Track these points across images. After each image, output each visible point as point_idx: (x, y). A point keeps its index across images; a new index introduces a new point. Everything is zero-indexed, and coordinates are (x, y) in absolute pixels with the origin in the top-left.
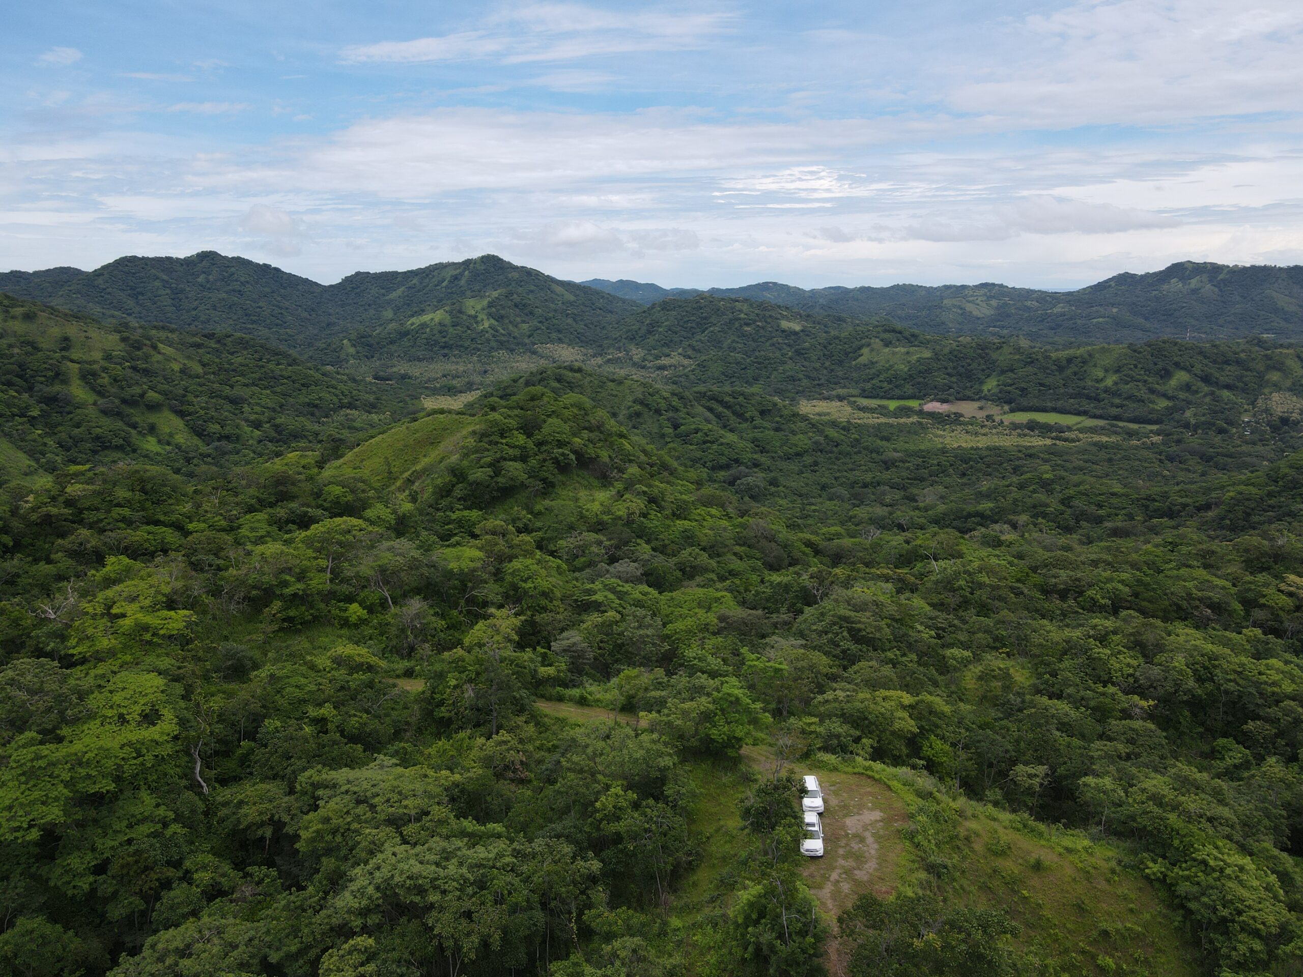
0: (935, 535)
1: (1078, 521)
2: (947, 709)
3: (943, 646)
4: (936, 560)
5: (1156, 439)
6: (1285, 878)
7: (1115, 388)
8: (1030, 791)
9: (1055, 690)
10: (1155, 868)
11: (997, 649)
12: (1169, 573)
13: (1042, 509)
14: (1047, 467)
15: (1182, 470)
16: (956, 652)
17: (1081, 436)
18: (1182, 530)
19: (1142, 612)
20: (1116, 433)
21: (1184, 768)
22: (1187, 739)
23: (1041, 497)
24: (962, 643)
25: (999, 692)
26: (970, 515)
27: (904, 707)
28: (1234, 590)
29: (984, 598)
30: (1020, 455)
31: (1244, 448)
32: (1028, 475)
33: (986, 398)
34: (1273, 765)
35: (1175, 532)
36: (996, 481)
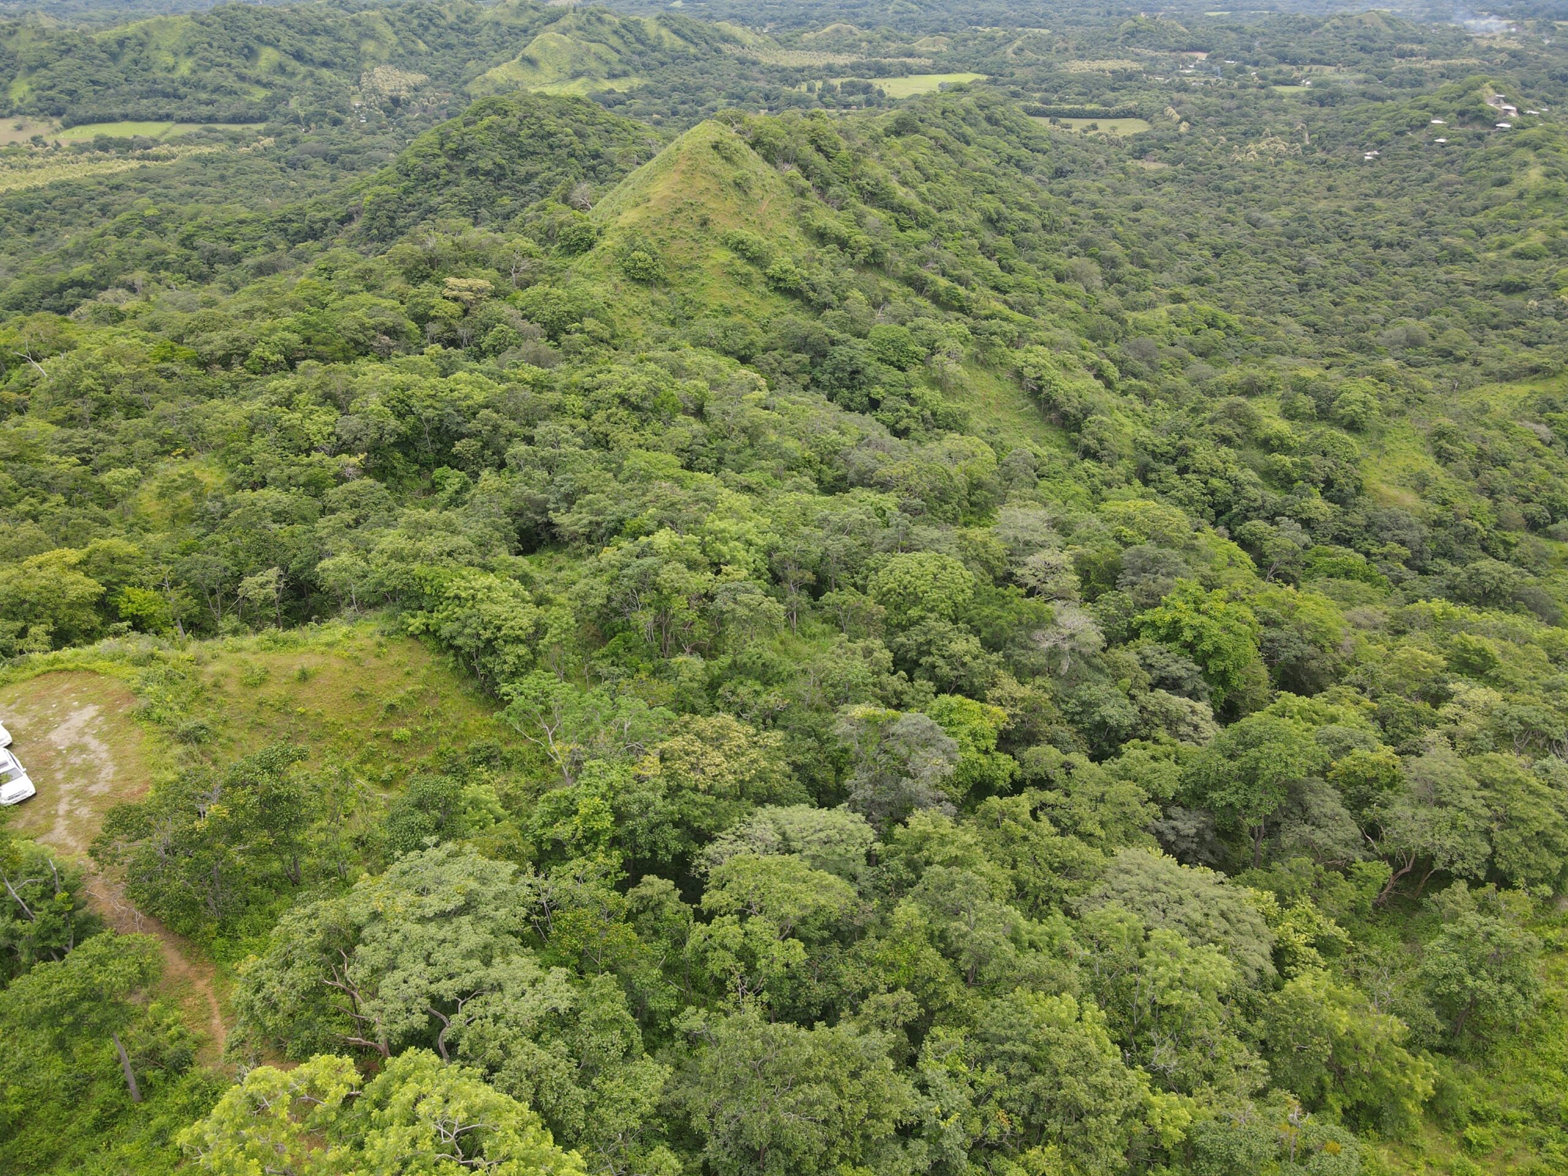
0: (21, 326)
1: (211, 266)
2: (132, 548)
3: (95, 472)
4: (37, 359)
5: (268, 142)
6: (525, 579)
7: (194, 78)
8: (268, 602)
9: (256, 478)
10: (416, 623)
11: (167, 453)
12: (334, 306)
13: (159, 259)
14: (145, 200)
15: (309, 177)
16: (115, 473)
17: (174, 150)
18: (332, 251)
19: (320, 358)
20: (217, 140)
21: (412, 513)
22: (406, 482)
23: (152, 242)
24: (119, 460)
25: (191, 504)
26: (63, 288)
27: (73, 567)
28: (403, 309)
29: (127, 393)
30: (102, 188)
31: (366, 140)
32: (124, 216)
33: (19, 112)
34: (488, 478)
35: (326, 255)
36: (82, 231)
